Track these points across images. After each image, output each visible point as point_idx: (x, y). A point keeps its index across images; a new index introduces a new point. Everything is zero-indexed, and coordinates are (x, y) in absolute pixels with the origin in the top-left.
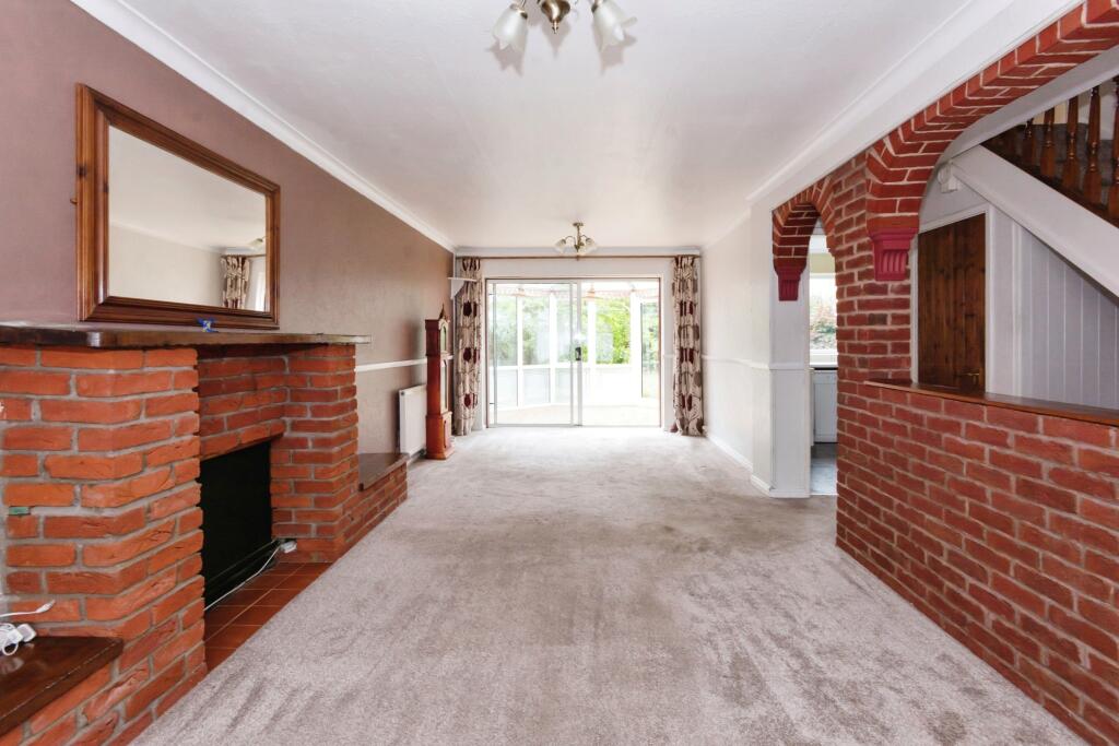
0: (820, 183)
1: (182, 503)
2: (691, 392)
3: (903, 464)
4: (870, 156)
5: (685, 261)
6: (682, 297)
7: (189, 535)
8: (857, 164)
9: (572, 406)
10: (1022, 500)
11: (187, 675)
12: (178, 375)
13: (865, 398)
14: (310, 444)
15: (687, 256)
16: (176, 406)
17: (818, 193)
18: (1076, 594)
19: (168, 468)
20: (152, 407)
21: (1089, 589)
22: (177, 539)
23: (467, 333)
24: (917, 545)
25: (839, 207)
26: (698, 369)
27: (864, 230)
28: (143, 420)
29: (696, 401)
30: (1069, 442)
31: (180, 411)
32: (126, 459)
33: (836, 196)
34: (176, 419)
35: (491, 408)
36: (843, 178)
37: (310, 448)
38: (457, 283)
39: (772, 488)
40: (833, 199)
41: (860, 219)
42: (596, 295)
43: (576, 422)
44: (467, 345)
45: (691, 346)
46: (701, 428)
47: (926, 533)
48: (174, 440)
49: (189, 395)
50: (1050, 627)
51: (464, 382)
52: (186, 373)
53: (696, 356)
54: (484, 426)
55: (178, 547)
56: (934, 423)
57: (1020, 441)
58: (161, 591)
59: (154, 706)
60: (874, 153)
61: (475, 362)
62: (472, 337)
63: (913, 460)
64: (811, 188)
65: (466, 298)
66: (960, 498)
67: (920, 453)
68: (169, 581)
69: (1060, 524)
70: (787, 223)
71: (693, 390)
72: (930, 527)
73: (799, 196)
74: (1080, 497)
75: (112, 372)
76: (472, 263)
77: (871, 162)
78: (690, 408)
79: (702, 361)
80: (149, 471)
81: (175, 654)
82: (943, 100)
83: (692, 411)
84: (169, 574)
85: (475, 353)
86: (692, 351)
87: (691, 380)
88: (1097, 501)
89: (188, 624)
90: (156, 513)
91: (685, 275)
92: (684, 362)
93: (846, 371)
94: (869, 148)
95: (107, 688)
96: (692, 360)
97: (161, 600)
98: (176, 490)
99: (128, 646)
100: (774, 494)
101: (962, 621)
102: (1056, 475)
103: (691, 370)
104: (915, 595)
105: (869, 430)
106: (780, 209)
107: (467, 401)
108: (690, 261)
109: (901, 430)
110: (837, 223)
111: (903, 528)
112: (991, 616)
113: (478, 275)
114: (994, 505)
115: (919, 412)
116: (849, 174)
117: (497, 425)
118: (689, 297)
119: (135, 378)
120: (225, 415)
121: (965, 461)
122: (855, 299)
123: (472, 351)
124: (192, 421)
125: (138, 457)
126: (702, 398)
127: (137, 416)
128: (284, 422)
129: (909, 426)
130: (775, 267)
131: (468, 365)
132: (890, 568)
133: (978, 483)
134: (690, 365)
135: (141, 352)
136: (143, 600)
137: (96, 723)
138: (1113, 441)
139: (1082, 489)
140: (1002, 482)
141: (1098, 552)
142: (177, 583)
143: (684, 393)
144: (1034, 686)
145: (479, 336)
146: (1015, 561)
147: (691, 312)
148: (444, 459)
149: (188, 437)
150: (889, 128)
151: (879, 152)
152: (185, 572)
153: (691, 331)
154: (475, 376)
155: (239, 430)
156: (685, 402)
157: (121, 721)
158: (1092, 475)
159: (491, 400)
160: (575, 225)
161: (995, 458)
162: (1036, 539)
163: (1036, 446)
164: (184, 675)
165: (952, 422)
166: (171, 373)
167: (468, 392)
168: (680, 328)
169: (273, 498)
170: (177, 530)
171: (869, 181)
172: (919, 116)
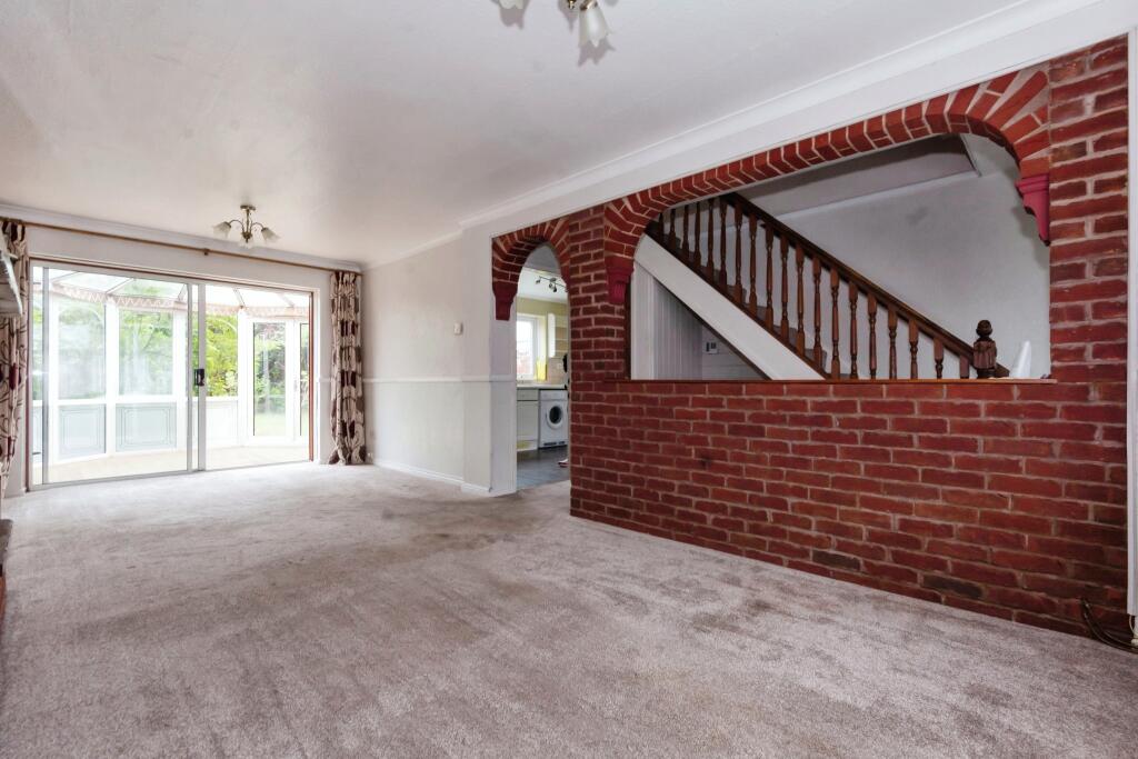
0: (555, 222)
2: (353, 418)
3: (640, 435)
4: (608, 209)
5: (346, 276)
6: (343, 315)
8: (595, 213)
10: (733, 437)
13: (600, 393)
15: (349, 272)
17: (551, 230)
18: (765, 482)
21: (773, 477)
24: (651, 490)
25: (576, 244)
26: (360, 394)
27: (601, 264)
29: (358, 428)
30: (761, 397)
33: (570, 234)
35: (36, 460)
36: (580, 222)
39: (491, 489)
40: (568, 237)
41: (597, 256)
43: (195, 466)
45: (353, 369)
46: (364, 457)
47: (660, 479)
50: (750, 507)
53: (359, 380)
54: (24, 489)
56: (667, 401)
57: (730, 402)
60: (613, 208)
63: (648, 431)
64: (543, 225)
66: (688, 447)
67: (655, 424)
69: (756, 445)
70: (511, 251)
71: (356, 416)
72: (664, 474)
73: (527, 229)
74: (767, 426)
77: (609, 213)
78: (352, 436)
79: (363, 384)
82: (676, 183)
83: (355, 439)
85: (12, 373)
86: (354, 374)
87: (353, 405)
88: (776, 427)
91: (346, 292)
92: (346, 387)
93: (582, 374)
94: (608, 203)
96: (354, 384)
100: (493, 494)
101: (688, 529)
102: (753, 417)
103: (353, 395)
104: (650, 526)
105: (605, 417)
106: (502, 238)
108: (352, 278)
109: (639, 412)
110: (572, 256)
111: (639, 482)
112: (710, 517)
114: (714, 445)
115: (654, 395)
116: (586, 219)
117: (45, 487)
118: (351, 317)
121: (692, 422)
122: (592, 317)
123: (7, 369)
126: (364, 424)
129: (645, 407)
130: (494, 289)
132: (626, 515)
133: (702, 434)
134: (353, 388)
138: (785, 392)
139: (768, 422)
140: (719, 429)
141: (777, 454)
143: (345, 420)
144: (740, 548)
146: (726, 477)
147: (353, 332)
150: (630, 191)
151: (618, 208)
153: (353, 353)
156: (347, 430)
158: (774, 413)
159: (36, 445)
160: (243, 207)
161: (714, 416)
162: (742, 458)
163: (741, 403)
165: (682, 398)
168: (342, 349)
171: (608, 228)
172: (655, 190)
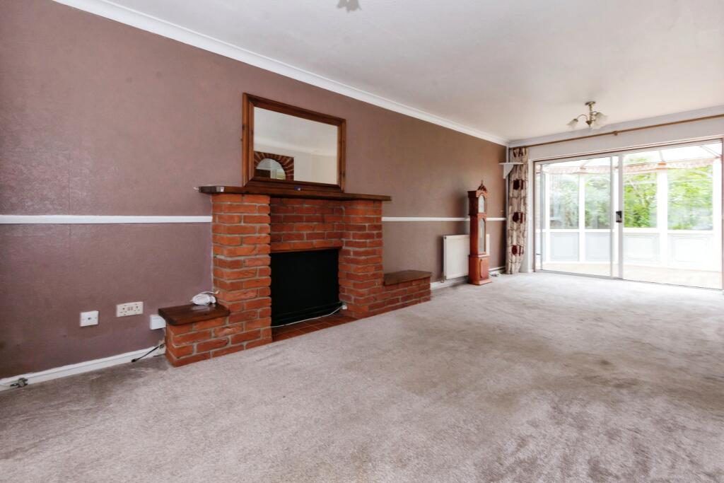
1: (260, 263)
7: (264, 278)
9: (611, 264)
11: (261, 338)
12: (259, 207)
14: (352, 253)
16: (260, 220)
19: (253, 246)
20: (247, 219)
22: (257, 277)
23: (515, 201)
28: (242, 224)
31: (260, 223)
32: (234, 238)
34: (258, 226)
35: (538, 257)
37: (352, 256)
38: (508, 167)
42: (668, 166)
43: (616, 274)
44: (516, 210)
48: (257, 235)
49: (266, 217)
51: (512, 236)
52: (264, 207)
54: (530, 270)
55: (257, 281)
58: (248, 297)
59: (245, 344)
61: (521, 222)
62: (519, 205)
65: (515, 177)
68: (253, 294)
75: (229, 203)
76: (519, 151)
80: (244, 246)
81: (255, 326)
84: (253, 291)
85: (522, 216)
89: (262, 316)
90: (247, 264)
95: (224, 326)
97: (248, 301)
98: (258, 256)
99: (232, 314)
107: (515, 250)
113: (524, 159)
117: (542, 270)
119: (238, 206)
120: (305, 233)
123: (519, 215)
124: (266, 228)
125: (239, 239)
127: (240, 222)
128: (342, 241)
131: (515, 225)
135: (240, 196)
136: (238, 298)
137: (219, 338)
142: (256, 297)
145: (525, 204)
148: (478, 285)
149: (264, 235)
152: (262, 293)
154: (522, 234)
155: (314, 241)
157: (230, 343)
159: (538, 251)
160: (587, 104)
164: (260, 337)
166: (256, 206)
167: (515, 243)
169: (339, 280)
170: (258, 274)
